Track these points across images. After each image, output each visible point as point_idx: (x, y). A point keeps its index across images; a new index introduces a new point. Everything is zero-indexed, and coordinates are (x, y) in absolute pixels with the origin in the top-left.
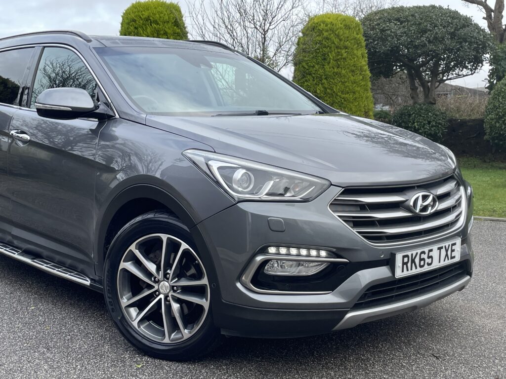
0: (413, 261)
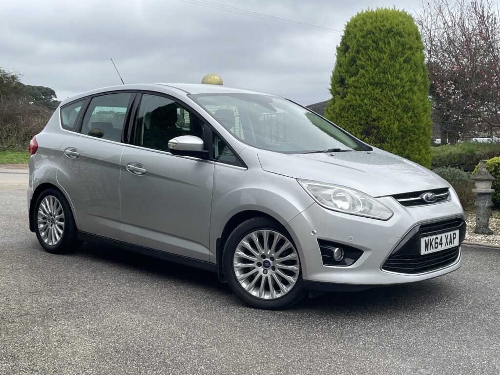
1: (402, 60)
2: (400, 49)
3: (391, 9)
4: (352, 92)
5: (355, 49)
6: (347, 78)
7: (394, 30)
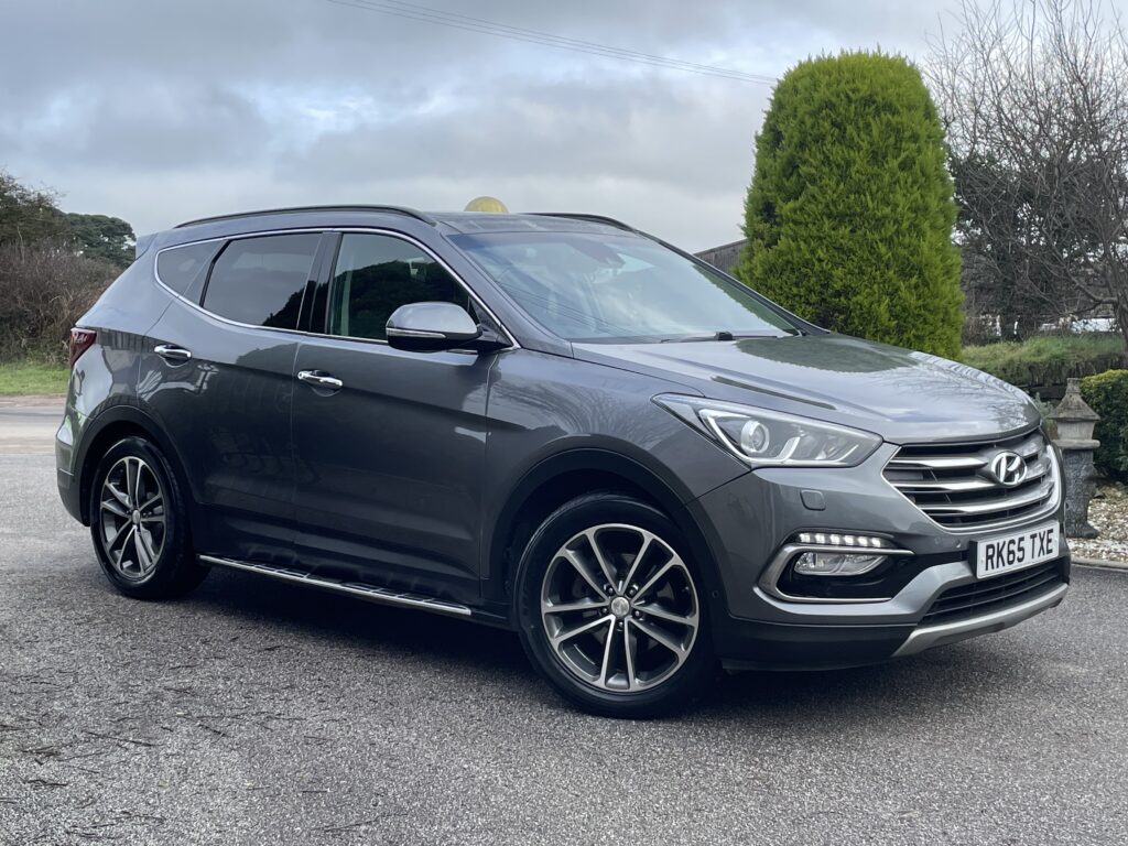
0: (1000, 555)
1: (894, 163)
2: (892, 140)
3: (871, 53)
4: (790, 232)
5: (796, 140)
6: (780, 202)
7: (879, 99)
